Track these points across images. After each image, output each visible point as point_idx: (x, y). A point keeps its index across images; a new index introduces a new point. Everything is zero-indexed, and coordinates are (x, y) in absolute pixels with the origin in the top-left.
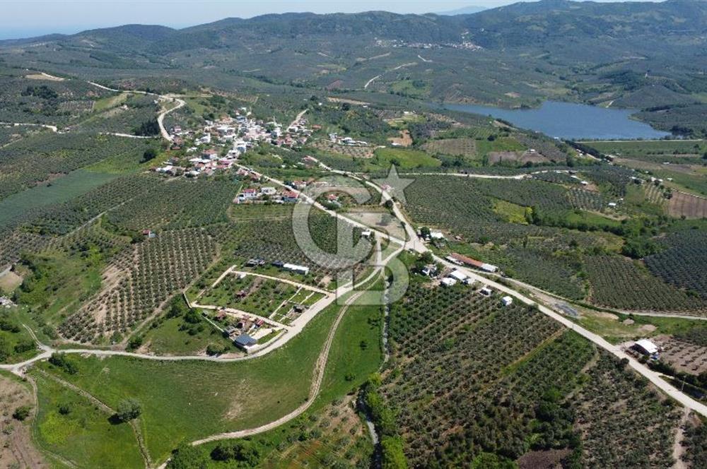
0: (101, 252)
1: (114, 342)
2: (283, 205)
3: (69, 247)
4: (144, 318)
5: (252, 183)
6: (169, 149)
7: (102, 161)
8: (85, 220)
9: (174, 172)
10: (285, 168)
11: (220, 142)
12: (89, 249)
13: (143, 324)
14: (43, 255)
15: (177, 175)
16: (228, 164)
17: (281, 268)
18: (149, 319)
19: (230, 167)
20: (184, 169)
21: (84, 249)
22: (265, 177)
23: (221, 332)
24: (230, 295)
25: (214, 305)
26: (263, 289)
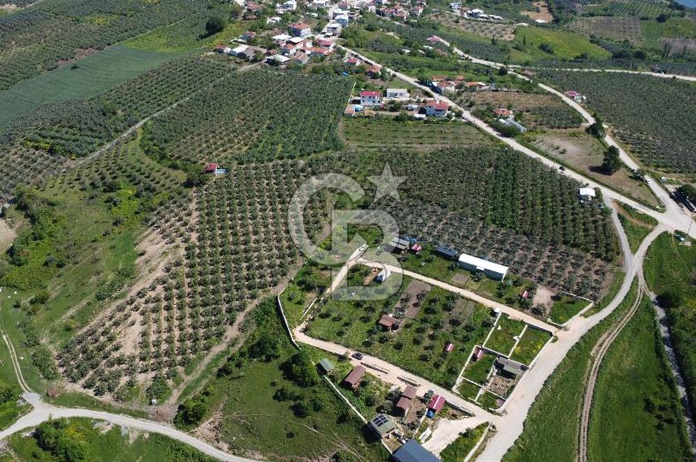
0: (138, 195)
1: (154, 401)
2: (426, 122)
3: (88, 182)
4: (208, 348)
5: (370, 81)
6: (240, 18)
7: (150, 32)
8: (117, 131)
9: (251, 55)
10: (410, 54)
11: (310, 10)
12: (119, 189)
13: (207, 360)
14: (47, 195)
15: (254, 61)
16: (328, 46)
17: (454, 265)
18: (217, 349)
19: (331, 49)
20: (265, 51)
21: (111, 188)
22: (388, 70)
23: (362, 422)
24: (365, 320)
25: (339, 344)
26: (428, 311)
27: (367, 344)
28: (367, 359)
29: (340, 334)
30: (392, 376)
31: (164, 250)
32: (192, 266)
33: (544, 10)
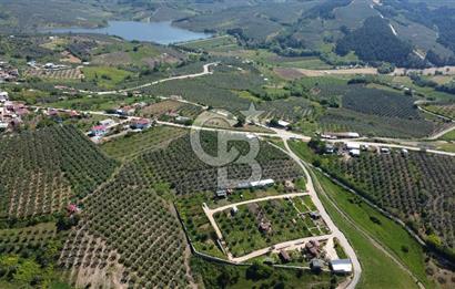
23: (308, 269)
24: (254, 232)
25: (258, 250)
26: (269, 212)
27: (268, 241)
28: (277, 246)
29: (252, 245)
30: (293, 246)
31: (104, 273)
32: (136, 269)
33: (71, 56)
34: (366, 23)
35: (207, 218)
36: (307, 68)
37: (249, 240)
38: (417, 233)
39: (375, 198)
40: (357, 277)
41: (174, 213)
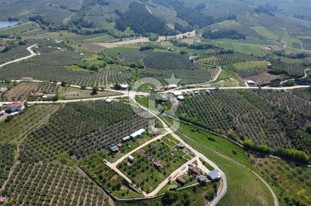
23: (198, 184)
24: (152, 171)
25: (161, 182)
26: (154, 153)
27: (165, 174)
28: (172, 175)
29: (156, 180)
30: (181, 172)
34: (130, 7)
35: (113, 170)
36: (103, 42)
37: (152, 177)
38: (236, 141)
39: (205, 125)
40: (224, 179)
41: (85, 175)
